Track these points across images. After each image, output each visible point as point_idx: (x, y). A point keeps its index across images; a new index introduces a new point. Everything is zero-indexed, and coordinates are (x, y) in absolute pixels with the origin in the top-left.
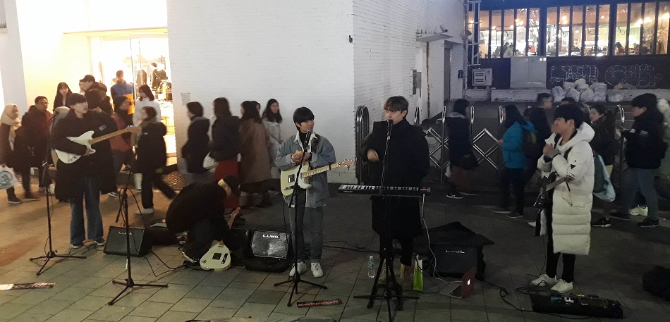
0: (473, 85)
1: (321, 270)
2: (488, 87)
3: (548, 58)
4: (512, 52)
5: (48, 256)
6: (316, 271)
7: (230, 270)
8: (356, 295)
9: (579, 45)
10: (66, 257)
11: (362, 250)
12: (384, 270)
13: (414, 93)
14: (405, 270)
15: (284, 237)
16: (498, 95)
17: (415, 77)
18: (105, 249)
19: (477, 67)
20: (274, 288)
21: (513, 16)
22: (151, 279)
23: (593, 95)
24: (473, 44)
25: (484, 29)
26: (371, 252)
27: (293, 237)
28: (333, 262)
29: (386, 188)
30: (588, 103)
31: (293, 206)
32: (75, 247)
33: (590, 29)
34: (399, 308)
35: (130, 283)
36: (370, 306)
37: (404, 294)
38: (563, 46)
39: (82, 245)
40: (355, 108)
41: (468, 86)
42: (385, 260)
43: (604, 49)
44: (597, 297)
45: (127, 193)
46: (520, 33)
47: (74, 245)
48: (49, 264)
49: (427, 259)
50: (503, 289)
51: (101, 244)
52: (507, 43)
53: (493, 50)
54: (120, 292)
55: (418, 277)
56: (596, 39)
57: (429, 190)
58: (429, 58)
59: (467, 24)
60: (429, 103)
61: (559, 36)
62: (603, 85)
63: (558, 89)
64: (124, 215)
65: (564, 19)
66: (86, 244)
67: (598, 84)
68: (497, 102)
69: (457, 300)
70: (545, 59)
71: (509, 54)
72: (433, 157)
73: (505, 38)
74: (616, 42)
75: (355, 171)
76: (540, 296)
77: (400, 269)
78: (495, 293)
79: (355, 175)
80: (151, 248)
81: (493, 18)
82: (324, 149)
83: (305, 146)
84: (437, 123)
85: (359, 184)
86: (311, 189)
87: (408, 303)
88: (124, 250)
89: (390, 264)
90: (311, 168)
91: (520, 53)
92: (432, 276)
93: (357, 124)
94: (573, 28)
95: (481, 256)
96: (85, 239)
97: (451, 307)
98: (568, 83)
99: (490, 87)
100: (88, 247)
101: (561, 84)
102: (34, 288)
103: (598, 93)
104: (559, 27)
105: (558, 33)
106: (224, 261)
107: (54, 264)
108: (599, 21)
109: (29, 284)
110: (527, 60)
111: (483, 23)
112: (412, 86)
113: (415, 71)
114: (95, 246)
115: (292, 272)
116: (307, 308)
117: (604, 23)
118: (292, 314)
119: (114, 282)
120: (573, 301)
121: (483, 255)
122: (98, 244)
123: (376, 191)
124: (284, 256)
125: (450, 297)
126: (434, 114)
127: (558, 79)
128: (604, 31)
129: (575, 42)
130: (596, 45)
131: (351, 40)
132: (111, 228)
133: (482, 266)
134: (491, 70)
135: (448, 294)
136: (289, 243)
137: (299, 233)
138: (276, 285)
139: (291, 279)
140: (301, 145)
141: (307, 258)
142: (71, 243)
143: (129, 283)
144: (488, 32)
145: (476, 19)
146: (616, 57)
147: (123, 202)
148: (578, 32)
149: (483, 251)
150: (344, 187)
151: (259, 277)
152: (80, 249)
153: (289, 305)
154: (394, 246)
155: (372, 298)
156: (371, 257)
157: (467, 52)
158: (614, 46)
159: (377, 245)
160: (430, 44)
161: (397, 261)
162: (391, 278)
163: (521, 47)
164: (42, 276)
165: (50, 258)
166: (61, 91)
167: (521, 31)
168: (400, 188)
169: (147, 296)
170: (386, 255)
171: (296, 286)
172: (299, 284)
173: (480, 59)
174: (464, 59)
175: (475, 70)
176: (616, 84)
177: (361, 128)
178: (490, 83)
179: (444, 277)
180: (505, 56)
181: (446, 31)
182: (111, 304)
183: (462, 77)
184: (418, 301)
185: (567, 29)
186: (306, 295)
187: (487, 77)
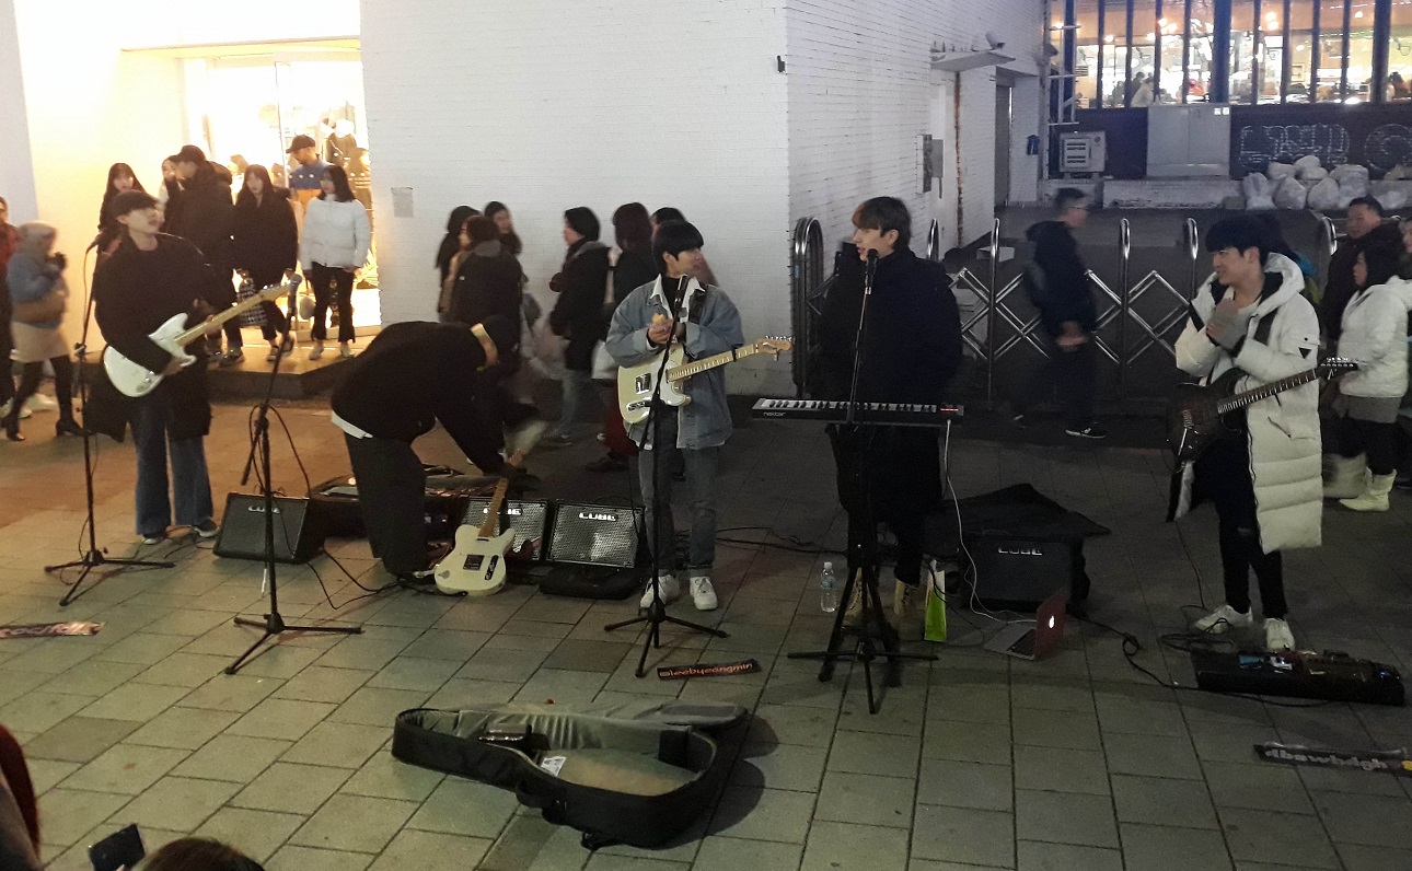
0: (1061, 170)
1: (711, 594)
2: (1095, 176)
3: (1234, 109)
4: (1151, 95)
5: (86, 562)
6: (702, 595)
7: (504, 594)
8: (796, 650)
9: (1306, 81)
10: (128, 563)
11: (809, 549)
12: (856, 597)
13: (927, 188)
14: (906, 593)
15: (628, 518)
16: (1118, 192)
17: (928, 151)
18: (218, 545)
19: (1070, 129)
20: (606, 637)
21: (1152, 12)
22: (324, 614)
23: (1337, 193)
24: (1063, 75)
25: (1086, 42)
26: (828, 553)
27: (649, 519)
28: (742, 574)
29: (862, 404)
30: (1326, 213)
31: (648, 447)
32: (149, 541)
33: (1330, 43)
34: (892, 681)
35: (275, 624)
36: (825, 676)
37: (903, 650)
38: (1267, 80)
39: (166, 536)
40: (791, 222)
41: (1050, 173)
42: (859, 573)
43: (1363, 88)
44: (1346, 655)
45: (267, 416)
46: (1171, 52)
47: (147, 536)
48: (90, 578)
49: (956, 569)
50: (1128, 638)
51: (208, 534)
52: (1140, 75)
53: (1107, 91)
54: (253, 643)
55: (936, 609)
56: (1345, 65)
57: (959, 410)
58: (961, 109)
59: (1048, 29)
60: (960, 212)
61: (1259, 57)
62: (1359, 168)
63: (1256, 181)
64: (260, 469)
65: (1271, 19)
66: (173, 535)
67: (1347, 167)
68: (1117, 210)
69: (1022, 664)
70: (1226, 111)
71: (1144, 99)
72: (970, 335)
73: (1134, 63)
74: (1390, 72)
75: (790, 367)
76: (1214, 652)
77: (895, 593)
78: (1111, 647)
79: (790, 377)
80: (321, 543)
81: (1107, 15)
82: (718, 315)
83: (676, 309)
84: (979, 256)
85: (799, 397)
86: (689, 408)
87: (910, 670)
88: (260, 547)
89: (871, 580)
90: (690, 358)
91: (1168, 97)
92: (965, 606)
93: (796, 259)
94: (1292, 40)
95: (1079, 563)
96: (169, 523)
97: (1010, 678)
98: (1279, 165)
99: (1101, 174)
100: (180, 541)
101: (1263, 169)
102: (55, 635)
103: (1349, 188)
104: (1258, 37)
105: (1255, 50)
106: (490, 573)
107: (100, 581)
108: (1352, 24)
109: (44, 626)
110: (1186, 112)
111: (1084, 28)
112: (921, 172)
113: (928, 138)
114: (194, 537)
115: (647, 599)
116: (682, 682)
117: (1361, 28)
118: (645, 695)
119: (238, 622)
120: (1289, 666)
121: (1084, 560)
122: (202, 534)
123: (839, 413)
124: (628, 562)
125: (1009, 656)
126: (971, 236)
127: (1256, 157)
128: (1362, 47)
129: (1295, 71)
130: (1344, 78)
131: (781, 66)
132: (232, 497)
133: (1081, 585)
134: (1102, 135)
135: (1004, 650)
136: (640, 532)
137: (661, 509)
138: (609, 629)
139: (644, 614)
140: (667, 307)
141: (680, 568)
142: (139, 533)
143: (272, 623)
144: (1095, 49)
145: (1069, 20)
146: (1389, 105)
147: (257, 438)
148: (1302, 49)
149: (1084, 553)
150: (766, 404)
151: (573, 609)
152: (158, 546)
153: (640, 674)
154: (880, 538)
155: (830, 658)
156: (827, 565)
157: (1048, 94)
158: (1383, 81)
159: (840, 538)
160: (962, 74)
161: (886, 575)
162: (874, 612)
163: (1171, 82)
164: (75, 608)
165: (90, 565)
166: (118, 183)
167: (1172, 46)
168: (893, 406)
169: (312, 654)
170: (863, 560)
171: (655, 632)
172: (663, 626)
173: (1077, 111)
174: (1042, 106)
175: (1068, 135)
176: (1390, 167)
177: (805, 268)
178: (1100, 167)
179: (995, 609)
180: (1135, 103)
181: (1000, 45)
182: (231, 671)
183: (1035, 152)
184: (936, 664)
185: (1278, 41)
186: (677, 652)
187: (1091, 151)
